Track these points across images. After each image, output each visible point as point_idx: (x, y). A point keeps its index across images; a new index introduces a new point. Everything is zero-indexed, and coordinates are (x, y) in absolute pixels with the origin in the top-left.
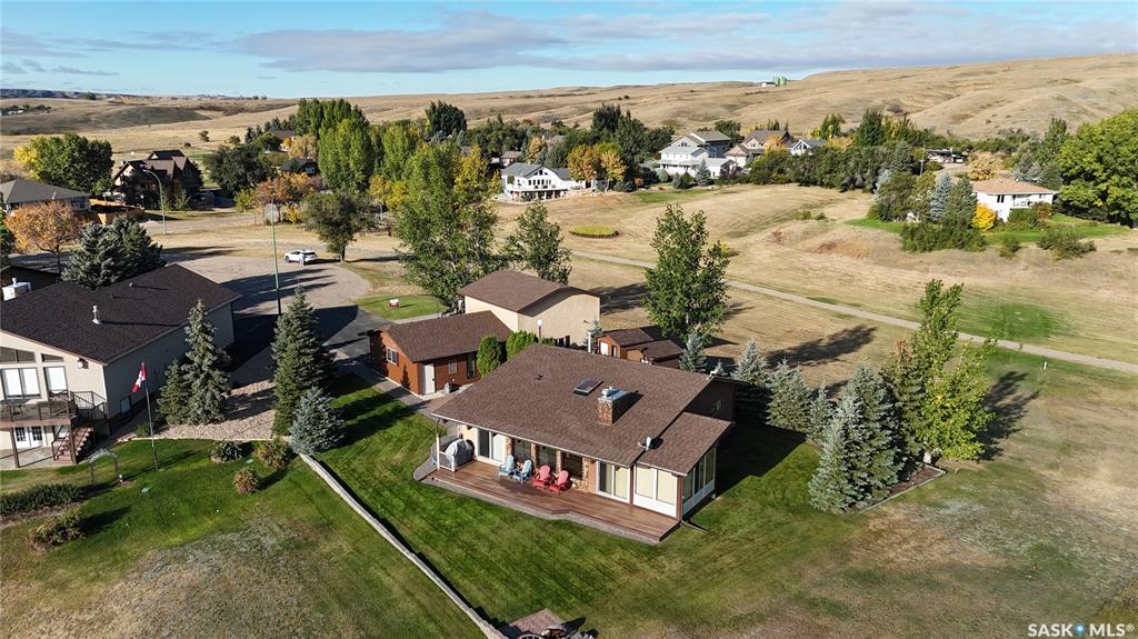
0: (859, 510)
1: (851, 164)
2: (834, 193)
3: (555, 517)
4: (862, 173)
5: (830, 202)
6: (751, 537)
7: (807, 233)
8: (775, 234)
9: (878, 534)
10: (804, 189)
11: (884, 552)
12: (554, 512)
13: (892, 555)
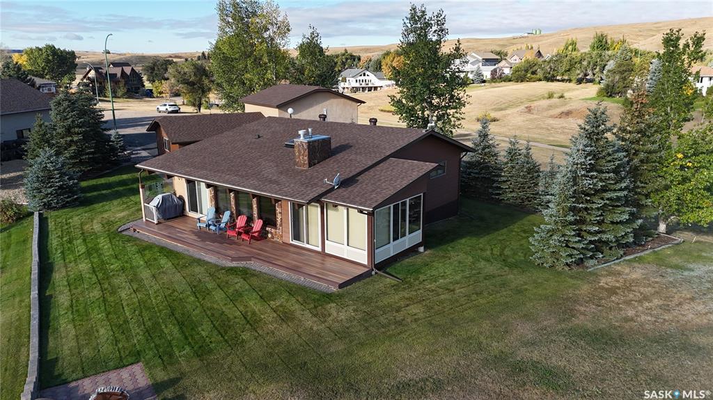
0: (587, 268)
1: (585, 63)
2: (572, 85)
3: (234, 264)
4: (593, 69)
5: (569, 90)
6: (452, 288)
7: (551, 106)
8: (527, 108)
9: (612, 291)
10: (550, 83)
11: (620, 309)
12: (233, 259)
13: (631, 313)
